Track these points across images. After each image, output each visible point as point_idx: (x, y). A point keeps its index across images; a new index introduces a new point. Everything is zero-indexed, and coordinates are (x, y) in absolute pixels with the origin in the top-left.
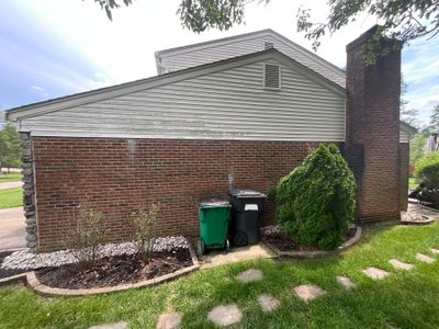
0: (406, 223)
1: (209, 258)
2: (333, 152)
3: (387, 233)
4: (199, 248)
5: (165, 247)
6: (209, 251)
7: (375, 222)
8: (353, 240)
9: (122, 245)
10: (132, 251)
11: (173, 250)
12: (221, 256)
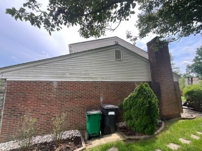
0: (184, 119)
1: (91, 142)
2: (146, 86)
3: (176, 124)
4: (86, 136)
5: (68, 137)
6: (91, 138)
7: (170, 119)
8: (161, 129)
9: (45, 136)
10: (50, 140)
11: (72, 138)
12: (97, 140)
